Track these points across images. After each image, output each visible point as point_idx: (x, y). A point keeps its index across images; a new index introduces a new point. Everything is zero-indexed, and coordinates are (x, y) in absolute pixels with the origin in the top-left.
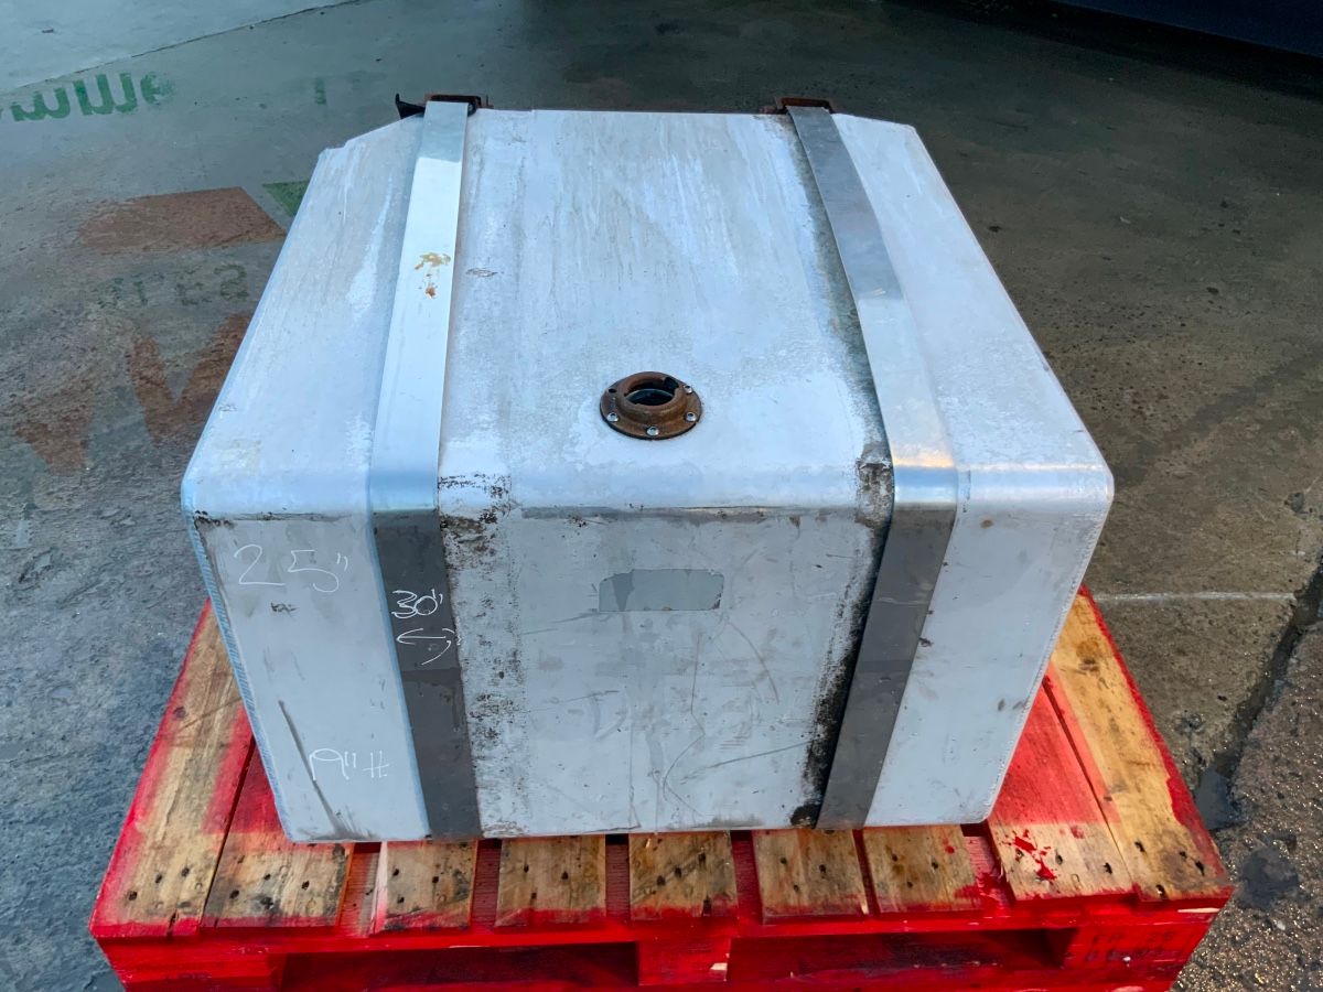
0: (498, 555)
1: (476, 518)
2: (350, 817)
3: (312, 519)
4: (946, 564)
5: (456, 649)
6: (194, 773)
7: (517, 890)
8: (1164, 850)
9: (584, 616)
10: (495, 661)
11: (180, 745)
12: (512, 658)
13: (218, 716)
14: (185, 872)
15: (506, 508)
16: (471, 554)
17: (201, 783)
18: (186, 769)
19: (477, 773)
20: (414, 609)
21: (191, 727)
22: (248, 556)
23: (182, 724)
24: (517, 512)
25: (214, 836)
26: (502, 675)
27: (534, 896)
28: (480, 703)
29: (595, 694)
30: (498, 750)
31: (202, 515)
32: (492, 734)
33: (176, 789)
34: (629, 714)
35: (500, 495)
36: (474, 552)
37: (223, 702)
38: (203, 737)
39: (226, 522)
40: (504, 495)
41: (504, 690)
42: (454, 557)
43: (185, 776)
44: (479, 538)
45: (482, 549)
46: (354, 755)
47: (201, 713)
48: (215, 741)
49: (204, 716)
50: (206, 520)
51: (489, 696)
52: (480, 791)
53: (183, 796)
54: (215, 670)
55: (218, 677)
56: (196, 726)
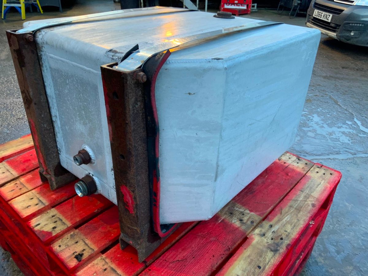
11: (315, 198)
13: (301, 199)
14: (317, 172)
17: (310, 186)
23: (313, 202)
37: (299, 202)
38: (307, 196)
43: (314, 190)
48: (304, 193)
49: (306, 201)
53: (316, 186)
54: (299, 212)
55: (299, 210)
56: (309, 200)
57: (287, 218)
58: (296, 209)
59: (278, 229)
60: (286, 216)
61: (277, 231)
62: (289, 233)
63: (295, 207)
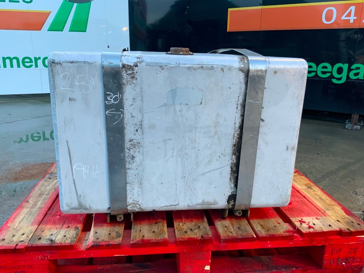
0: (138, 80)
1: (132, 65)
2: (84, 197)
3: (85, 63)
4: (266, 88)
5: (123, 118)
6: (30, 213)
7: (138, 235)
8: (346, 221)
9: (162, 106)
10: (135, 125)
11: (26, 208)
12: (140, 123)
13: (40, 202)
14: (23, 234)
15: (140, 62)
16: (130, 79)
17: (32, 215)
18: (27, 213)
19: (127, 177)
20: (112, 100)
21: (30, 205)
22: (65, 77)
23: (27, 204)
24: (144, 64)
25: (35, 226)
26: (137, 130)
27: (143, 236)
28: (130, 143)
29: (165, 140)
30: (134, 166)
31: (53, 61)
32: (133, 157)
33: (23, 216)
34: (176, 149)
35: (139, 59)
36: (131, 79)
37: (42, 199)
38: (34, 206)
39: (60, 63)
40: (140, 59)
41: (137, 137)
42: (125, 80)
43: (27, 214)
44: (133, 73)
45: (133, 77)
46: (88, 166)
47: (34, 202)
48: (38, 207)
50: (54, 63)
51: (133, 140)
52: (128, 185)
53: (25, 218)
54: (40, 194)
55: (41, 195)
56: (32, 204)
57: (49, 188)
58: (43, 194)
59: (54, 181)
60: (50, 188)
61: (54, 180)
62: (45, 182)
63: (44, 195)
